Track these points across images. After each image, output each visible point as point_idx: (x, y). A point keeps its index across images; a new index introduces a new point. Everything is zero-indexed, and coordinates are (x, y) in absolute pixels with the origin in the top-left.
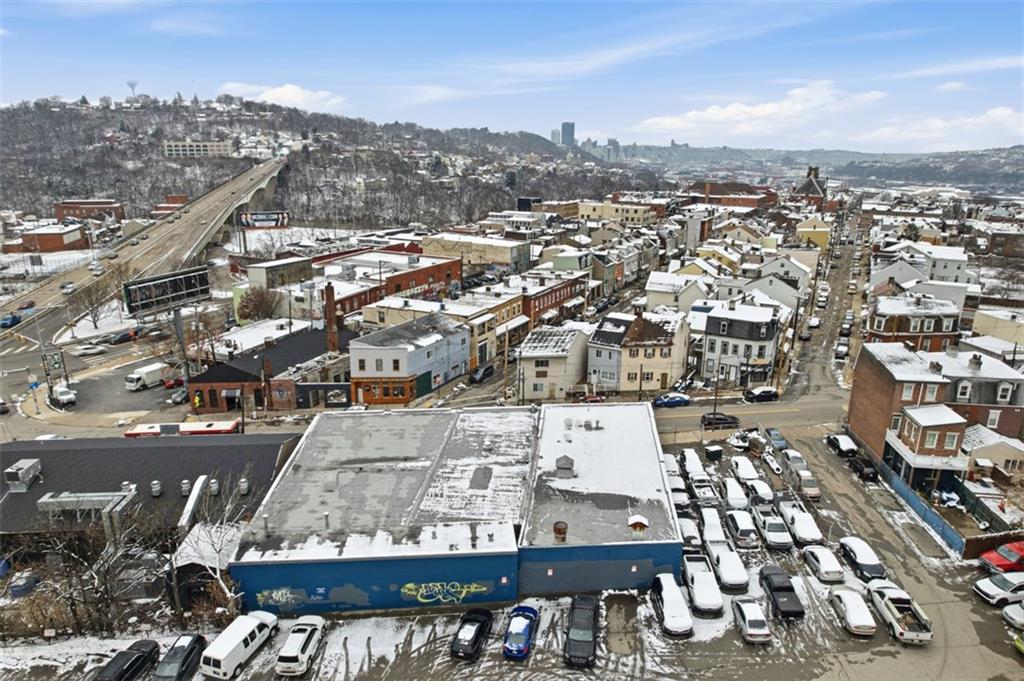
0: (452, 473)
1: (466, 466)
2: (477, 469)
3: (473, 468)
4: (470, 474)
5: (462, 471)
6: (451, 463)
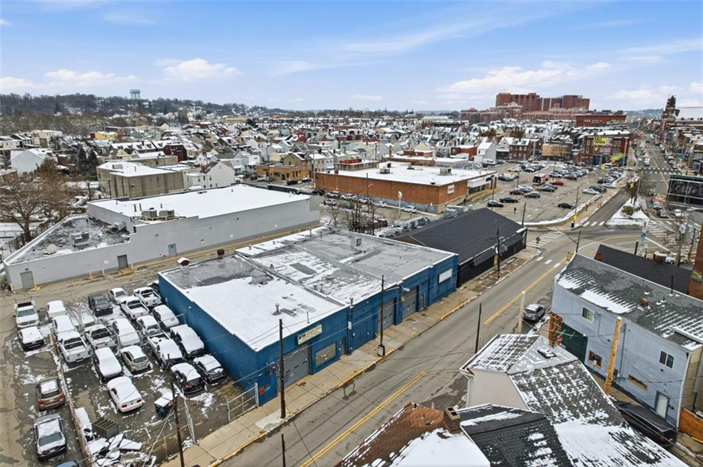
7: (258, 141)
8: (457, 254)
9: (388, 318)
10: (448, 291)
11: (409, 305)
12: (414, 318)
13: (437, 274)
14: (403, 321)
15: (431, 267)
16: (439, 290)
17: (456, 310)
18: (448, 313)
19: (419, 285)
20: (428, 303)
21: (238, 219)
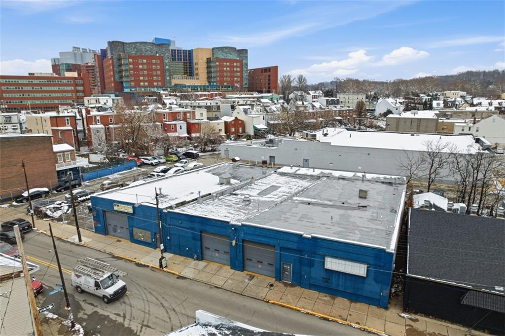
0: (283, 195)
1: (270, 198)
2: (265, 195)
5: (277, 195)
9: (223, 254)
10: (360, 295)
11: (262, 262)
12: (258, 279)
13: (321, 253)
14: (244, 272)
15: (305, 235)
16: (329, 279)
17: (311, 314)
18: (292, 307)
19: (275, 246)
20: (299, 281)
21: (369, 154)
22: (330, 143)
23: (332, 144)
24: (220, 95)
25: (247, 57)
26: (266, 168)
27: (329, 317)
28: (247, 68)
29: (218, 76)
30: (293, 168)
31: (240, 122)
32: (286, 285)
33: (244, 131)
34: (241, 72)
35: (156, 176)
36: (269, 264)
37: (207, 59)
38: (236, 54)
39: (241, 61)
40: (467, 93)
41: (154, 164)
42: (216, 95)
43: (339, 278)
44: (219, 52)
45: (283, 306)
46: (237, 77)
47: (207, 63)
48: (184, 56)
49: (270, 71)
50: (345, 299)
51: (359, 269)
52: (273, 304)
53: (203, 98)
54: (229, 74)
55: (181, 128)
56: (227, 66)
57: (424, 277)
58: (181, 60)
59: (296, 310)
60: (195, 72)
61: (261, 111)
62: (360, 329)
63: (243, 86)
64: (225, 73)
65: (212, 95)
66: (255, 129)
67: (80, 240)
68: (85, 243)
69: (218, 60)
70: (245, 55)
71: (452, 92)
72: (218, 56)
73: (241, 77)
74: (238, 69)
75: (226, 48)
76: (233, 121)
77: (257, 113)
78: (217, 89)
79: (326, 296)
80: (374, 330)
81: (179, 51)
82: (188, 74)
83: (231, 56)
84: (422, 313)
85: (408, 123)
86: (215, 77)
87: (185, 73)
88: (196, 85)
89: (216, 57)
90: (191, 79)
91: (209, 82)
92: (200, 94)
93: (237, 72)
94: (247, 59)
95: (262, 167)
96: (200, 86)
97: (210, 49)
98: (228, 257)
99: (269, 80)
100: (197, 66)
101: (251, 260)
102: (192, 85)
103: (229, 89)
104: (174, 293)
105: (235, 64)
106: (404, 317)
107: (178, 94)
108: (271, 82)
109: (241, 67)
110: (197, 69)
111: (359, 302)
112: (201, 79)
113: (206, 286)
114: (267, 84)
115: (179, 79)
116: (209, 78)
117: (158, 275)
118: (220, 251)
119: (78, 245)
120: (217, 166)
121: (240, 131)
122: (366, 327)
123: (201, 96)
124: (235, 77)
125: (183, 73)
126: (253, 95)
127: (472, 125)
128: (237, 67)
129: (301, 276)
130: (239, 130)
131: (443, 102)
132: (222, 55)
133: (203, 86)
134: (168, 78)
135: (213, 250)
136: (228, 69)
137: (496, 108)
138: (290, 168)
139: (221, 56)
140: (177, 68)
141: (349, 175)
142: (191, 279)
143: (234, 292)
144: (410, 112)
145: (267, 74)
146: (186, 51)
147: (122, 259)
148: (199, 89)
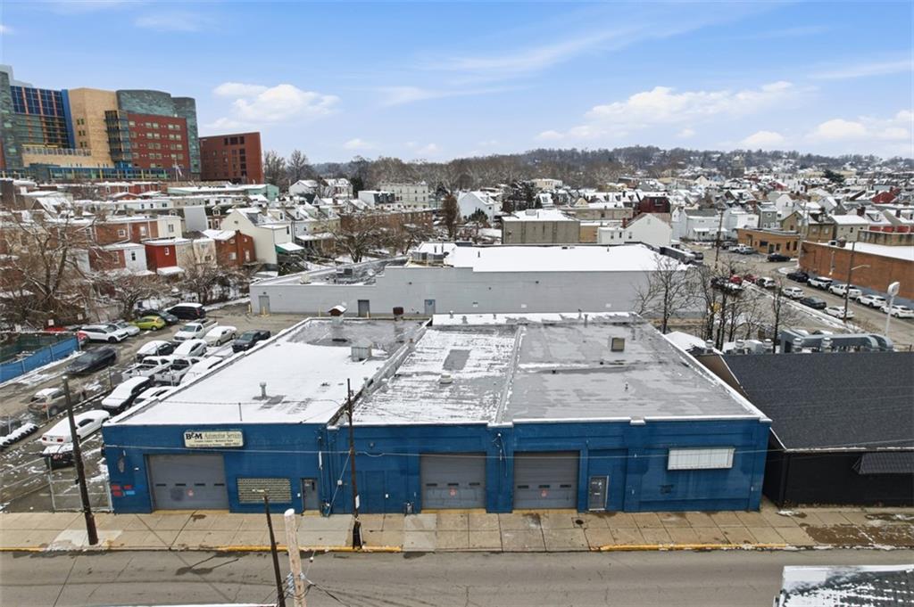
0: (491, 364)
1: (475, 372)
2: (462, 369)
3: (466, 369)
4: (470, 364)
5: (480, 366)
6: (495, 373)
7: (793, 198)
8: (770, 420)
9: (466, 488)
10: (719, 500)
11: (548, 486)
12: (548, 517)
13: (661, 446)
14: (514, 512)
15: (632, 422)
16: (672, 486)
17: (677, 549)
18: (642, 546)
19: (579, 451)
20: (620, 502)
21: (537, 282)
22: (472, 268)
23: (474, 270)
24: (156, 188)
25: (194, 113)
26: (402, 322)
27: (704, 545)
28: (196, 134)
29: (134, 150)
30: (454, 316)
31: (246, 240)
32: (600, 514)
33: (254, 258)
34: (185, 142)
35: (160, 363)
36: (562, 486)
37: (106, 112)
38: (171, 106)
39: (183, 122)
40: (564, 183)
41: (119, 339)
42: (147, 188)
43: (688, 481)
44: (134, 101)
45: (629, 550)
46: (176, 152)
47: (107, 120)
48: (44, 103)
49: (242, 142)
50: (698, 512)
51: (721, 458)
52: (610, 550)
53: (119, 194)
54: (159, 147)
55: (134, 259)
56: (153, 130)
57: (807, 449)
58: (38, 112)
59: (650, 549)
60: (78, 140)
61: (281, 218)
62: (756, 549)
63: (190, 170)
64: (149, 144)
65: (137, 189)
66: (280, 253)
67: (93, 538)
68: (110, 542)
69: (130, 115)
70: (190, 109)
71: (544, 180)
72: (132, 109)
73: (186, 151)
74: (178, 137)
75: (148, 92)
76: (232, 238)
77: (275, 222)
78: (134, 177)
79: (669, 516)
80: (775, 546)
81: (31, 92)
82: (60, 143)
83: (160, 109)
84: (803, 503)
85: (539, 229)
86: (127, 152)
87: (50, 140)
88: (84, 166)
89: (128, 111)
90: (70, 153)
91: (115, 162)
92: (111, 187)
93: (176, 142)
94: (195, 117)
95: (395, 319)
96: (97, 171)
97: (110, 93)
98: (479, 492)
99: (243, 159)
100: (82, 127)
101: (527, 487)
102: (75, 166)
103: (160, 176)
104: (434, 587)
105: (171, 127)
106: (786, 516)
107: (59, 186)
108: (247, 162)
109: (184, 132)
110: (83, 133)
111: (721, 510)
112: (96, 156)
113: (473, 556)
114: (238, 167)
115: (40, 152)
116: (115, 153)
117: (358, 564)
118: (460, 484)
119: (90, 553)
120: (301, 328)
121: (248, 257)
122: (761, 545)
123: (114, 190)
124: (173, 152)
125: (47, 142)
126: (224, 187)
127: (622, 229)
128: (174, 132)
129: (624, 493)
130: (244, 256)
131: (550, 195)
132: (141, 106)
133: (103, 170)
134: (13, 150)
135: (445, 485)
136: (157, 135)
137: (625, 204)
138: (449, 315)
139: (139, 108)
140: (30, 130)
141: (555, 317)
142: (433, 552)
143: (533, 552)
144: (524, 212)
145: (238, 147)
146: (49, 92)
147: (244, 553)
148: (94, 176)
